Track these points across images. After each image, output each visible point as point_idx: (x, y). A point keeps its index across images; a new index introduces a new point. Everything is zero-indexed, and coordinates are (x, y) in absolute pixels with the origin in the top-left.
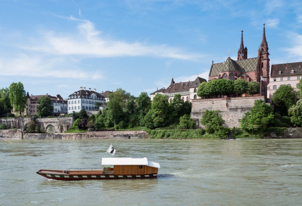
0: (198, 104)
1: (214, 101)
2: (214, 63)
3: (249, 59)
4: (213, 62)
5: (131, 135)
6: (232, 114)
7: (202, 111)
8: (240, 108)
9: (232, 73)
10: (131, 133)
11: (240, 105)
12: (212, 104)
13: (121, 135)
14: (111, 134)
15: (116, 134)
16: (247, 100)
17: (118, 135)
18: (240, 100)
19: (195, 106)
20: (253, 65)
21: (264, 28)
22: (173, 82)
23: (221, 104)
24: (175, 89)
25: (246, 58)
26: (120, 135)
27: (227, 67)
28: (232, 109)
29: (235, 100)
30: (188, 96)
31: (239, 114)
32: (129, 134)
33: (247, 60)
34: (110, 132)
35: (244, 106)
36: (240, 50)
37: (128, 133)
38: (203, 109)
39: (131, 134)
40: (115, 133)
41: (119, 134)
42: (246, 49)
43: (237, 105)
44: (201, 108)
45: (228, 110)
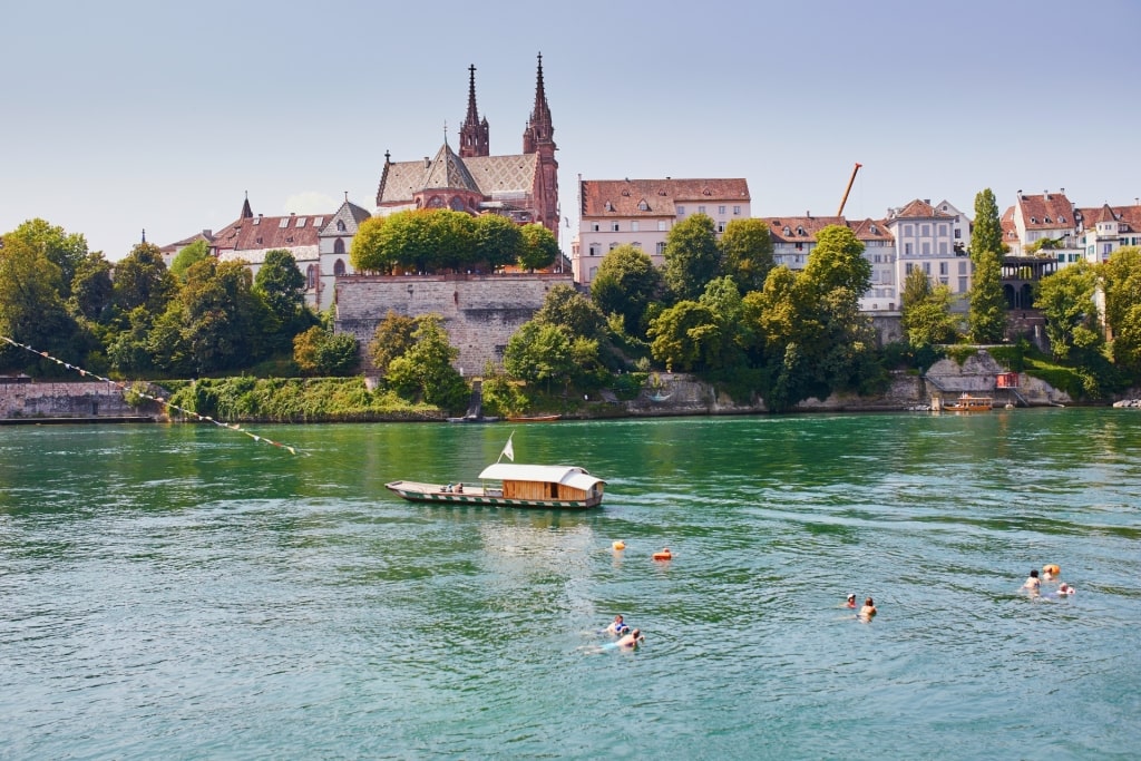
0: (360, 292)
1: (414, 284)
2: (391, 160)
3: (496, 158)
4: (388, 156)
5: (102, 396)
6: (473, 328)
7: (373, 317)
8: (501, 310)
9: (458, 196)
10: (103, 392)
11: (501, 301)
12: (408, 295)
13: (60, 398)
14: (17, 396)
15: (39, 395)
16: (522, 283)
17: (44, 396)
18: (498, 284)
19: (349, 298)
20: (508, 176)
21: (540, 68)
22: (247, 211)
23: (436, 294)
24: (260, 237)
25: (487, 154)
26: (53, 397)
27: (441, 175)
28: (475, 310)
29: (484, 285)
30: (314, 263)
31: (498, 328)
32: (92, 392)
33: (489, 160)
34: (12, 388)
35: (512, 301)
36: (466, 126)
37: (87, 391)
38: (377, 309)
39: (100, 392)
40: (34, 390)
41: (50, 393)
42: (486, 124)
43: (490, 300)
44: (368, 304)
45: (462, 316)
